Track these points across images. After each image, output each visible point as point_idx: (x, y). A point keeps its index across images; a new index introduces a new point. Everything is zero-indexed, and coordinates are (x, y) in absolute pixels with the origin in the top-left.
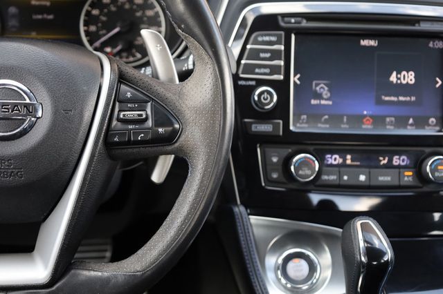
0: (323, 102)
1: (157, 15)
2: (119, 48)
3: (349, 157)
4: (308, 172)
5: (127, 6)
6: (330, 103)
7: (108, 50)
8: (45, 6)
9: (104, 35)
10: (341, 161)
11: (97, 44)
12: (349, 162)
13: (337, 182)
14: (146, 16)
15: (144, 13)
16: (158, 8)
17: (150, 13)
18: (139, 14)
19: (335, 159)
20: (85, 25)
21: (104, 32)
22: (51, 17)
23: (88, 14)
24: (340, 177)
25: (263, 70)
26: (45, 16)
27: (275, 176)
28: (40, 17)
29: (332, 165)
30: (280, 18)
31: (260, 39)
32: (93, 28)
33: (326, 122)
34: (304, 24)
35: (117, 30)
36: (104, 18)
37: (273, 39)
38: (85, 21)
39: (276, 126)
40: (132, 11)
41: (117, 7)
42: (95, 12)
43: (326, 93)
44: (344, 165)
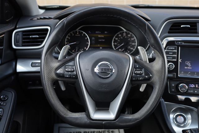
0: (189, 68)
1: (135, 40)
2: (123, 49)
3: (197, 85)
4: (184, 89)
5: (126, 37)
6: (191, 68)
7: (120, 50)
8: (102, 37)
9: (119, 46)
10: (194, 86)
11: (117, 48)
12: (197, 87)
13: (193, 93)
14: (131, 40)
15: (131, 39)
16: (135, 38)
17: (132, 39)
18: (129, 39)
19: (193, 86)
20: (114, 43)
21: (119, 45)
22: (104, 40)
23: (115, 39)
24: (194, 91)
25: (170, 58)
26: (102, 40)
27: (173, 90)
28: (101, 40)
29: (191, 87)
30: (175, 42)
31: (169, 48)
32: (116, 44)
33: (189, 74)
34: (183, 44)
35: (123, 44)
36: (119, 41)
37: (173, 48)
38: (114, 41)
39: (174, 75)
40: (127, 39)
41: (123, 37)
42: (117, 39)
43: (190, 65)
44: (195, 88)
